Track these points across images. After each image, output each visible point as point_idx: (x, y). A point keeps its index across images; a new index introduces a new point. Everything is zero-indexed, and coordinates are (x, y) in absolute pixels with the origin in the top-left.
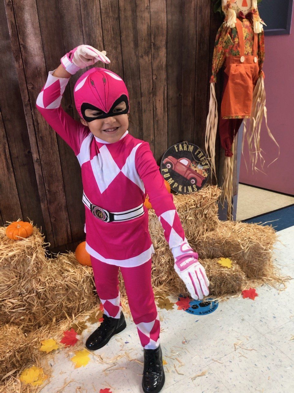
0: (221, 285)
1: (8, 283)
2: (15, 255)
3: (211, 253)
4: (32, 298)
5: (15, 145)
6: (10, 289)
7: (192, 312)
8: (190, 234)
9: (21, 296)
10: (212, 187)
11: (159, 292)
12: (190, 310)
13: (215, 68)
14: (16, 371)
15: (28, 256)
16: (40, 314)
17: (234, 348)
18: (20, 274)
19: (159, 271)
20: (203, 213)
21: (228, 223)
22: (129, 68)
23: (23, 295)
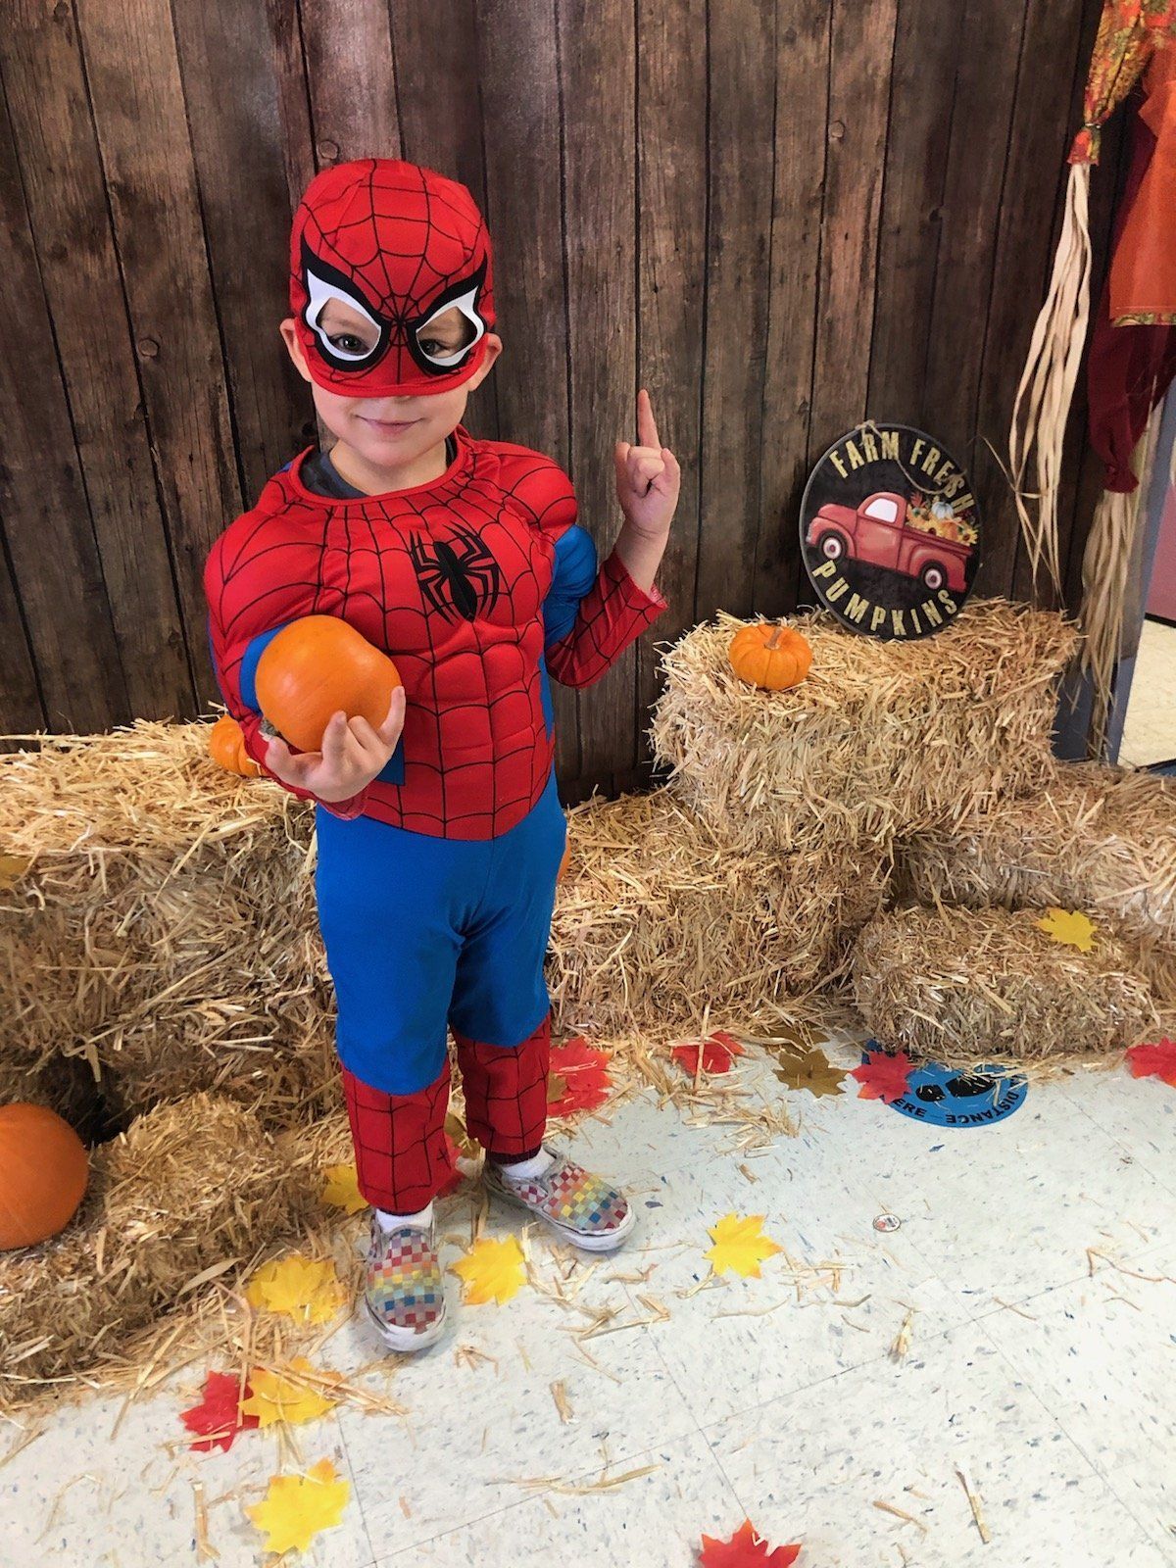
0: (1042, 1019)
1: (213, 939)
2: (242, 834)
3: (1011, 888)
4: (297, 1002)
5: (254, 397)
6: (217, 960)
7: (919, 1114)
8: (930, 807)
9: (256, 990)
10: (1042, 616)
11: (783, 1023)
12: (908, 1105)
13: (1100, 99)
14: (233, 1267)
15: (292, 842)
16: (323, 1067)
17: (1087, 1263)
18: (259, 906)
19: (790, 941)
20: (993, 723)
21: (1089, 769)
22: (732, 87)
23: (267, 990)
